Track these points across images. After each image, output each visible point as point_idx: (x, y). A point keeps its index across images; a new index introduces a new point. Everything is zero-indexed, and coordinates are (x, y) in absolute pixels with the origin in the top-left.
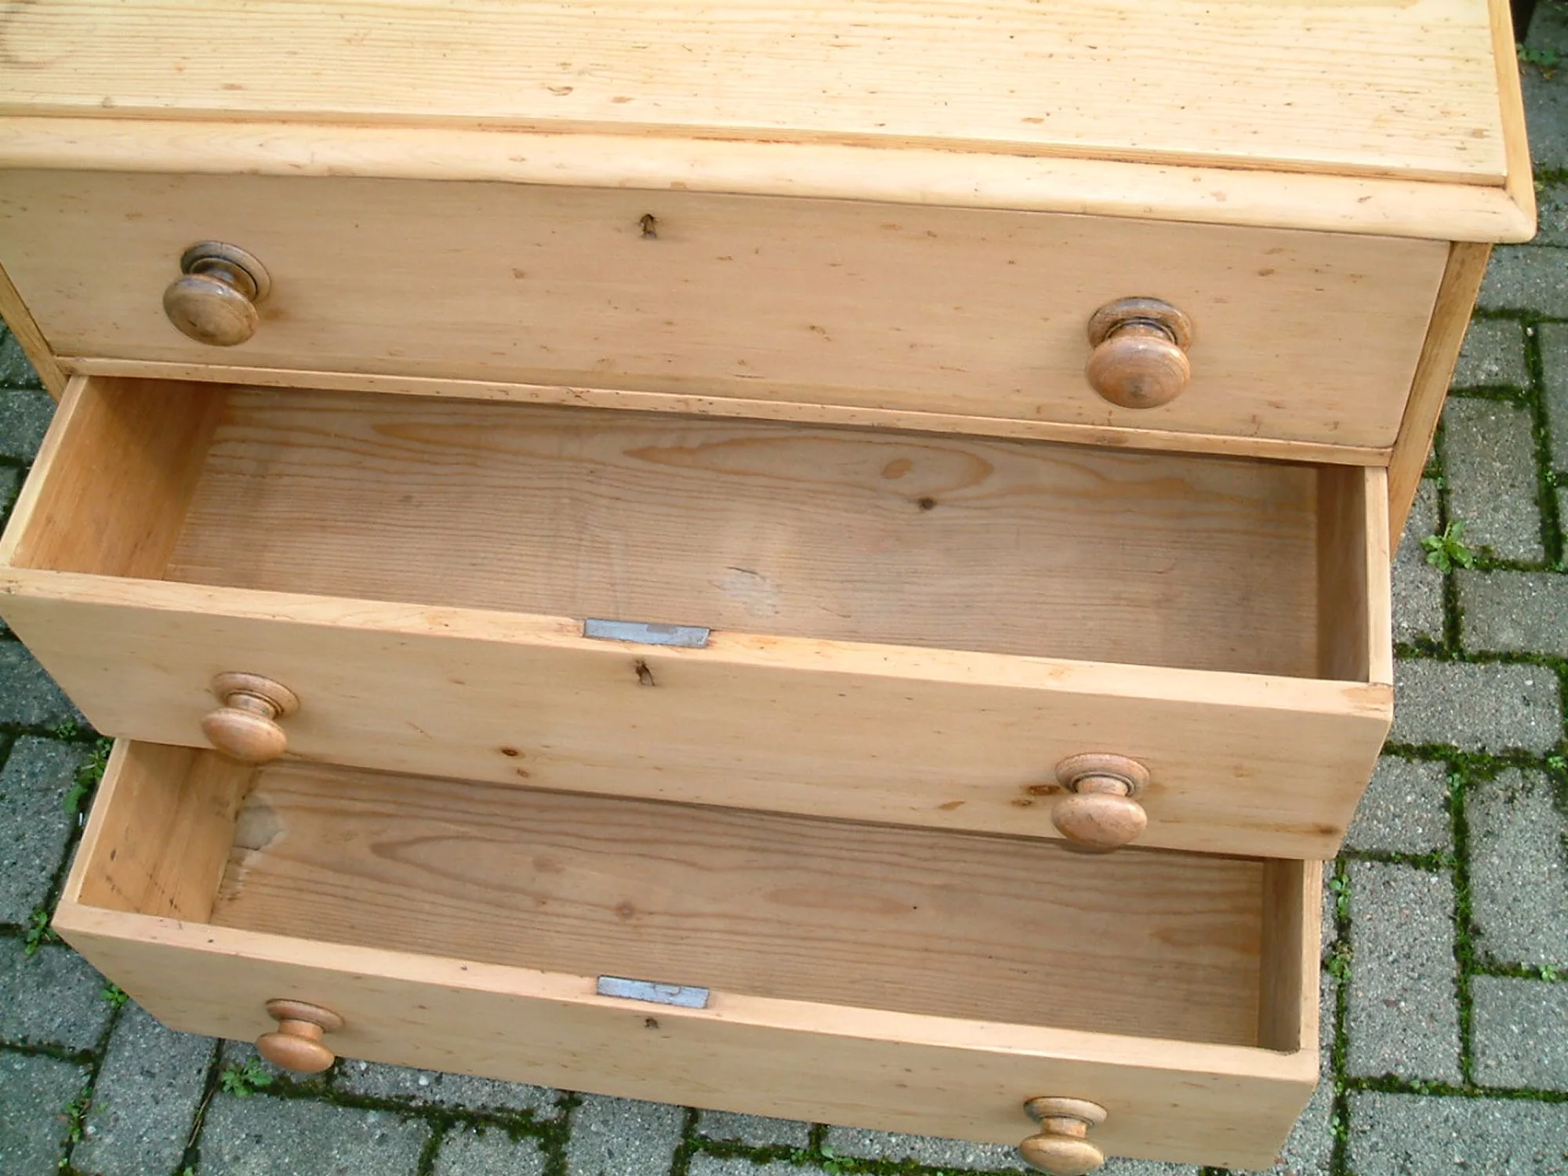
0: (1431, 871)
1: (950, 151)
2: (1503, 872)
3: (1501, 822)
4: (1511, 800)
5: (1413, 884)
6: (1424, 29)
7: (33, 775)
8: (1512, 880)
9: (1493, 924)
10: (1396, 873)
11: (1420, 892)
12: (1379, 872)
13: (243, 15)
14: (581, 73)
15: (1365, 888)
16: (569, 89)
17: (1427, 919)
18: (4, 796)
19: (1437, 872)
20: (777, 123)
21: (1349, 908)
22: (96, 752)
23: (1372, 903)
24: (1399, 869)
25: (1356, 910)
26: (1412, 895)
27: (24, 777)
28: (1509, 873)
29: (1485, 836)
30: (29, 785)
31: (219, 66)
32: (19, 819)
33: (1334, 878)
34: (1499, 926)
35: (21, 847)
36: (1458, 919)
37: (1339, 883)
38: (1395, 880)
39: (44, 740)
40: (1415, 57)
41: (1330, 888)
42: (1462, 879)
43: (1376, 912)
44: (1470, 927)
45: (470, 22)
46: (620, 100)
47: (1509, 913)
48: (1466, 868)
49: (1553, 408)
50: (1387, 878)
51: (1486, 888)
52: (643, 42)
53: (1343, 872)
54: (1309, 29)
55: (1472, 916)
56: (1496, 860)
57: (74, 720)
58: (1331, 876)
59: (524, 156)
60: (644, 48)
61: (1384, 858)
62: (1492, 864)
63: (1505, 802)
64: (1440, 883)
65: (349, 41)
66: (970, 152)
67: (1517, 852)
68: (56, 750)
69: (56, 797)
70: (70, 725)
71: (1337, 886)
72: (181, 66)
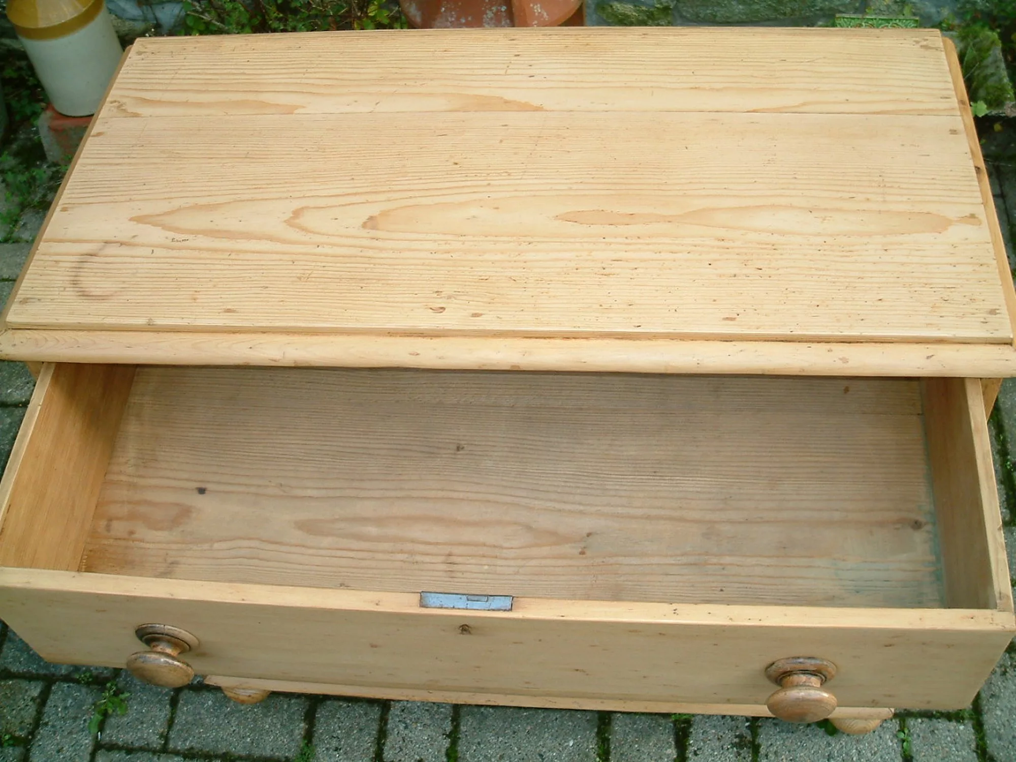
0: (959, 722)
1: (680, 340)
2: (1004, 719)
3: (999, 688)
4: (1004, 673)
5: (949, 731)
6: (954, 246)
7: (66, 708)
8: (1010, 724)
9: (1001, 754)
10: (937, 725)
11: (954, 736)
12: (926, 725)
13: (230, 262)
14: (449, 297)
15: (919, 736)
16: (443, 308)
17: (960, 753)
18: (48, 722)
19: (963, 722)
20: (575, 327)
21: (911, 748)
22: (107, 691)
23: (924, 745)
24: (939, 722)
25: (915, 750)
26: (949, 739)
27: (60, 709)
28: (1008, 721)
29: (991, 697)
30: (63, 715)
31: (219, 296)
32: (58, 738)
33: (899, 731)
34: (1006, 755)
35: (61, 757)
36: (979, 752)
37: (903, 734)
38: (937, 730)
39: (71, 684)
40: (951, 264)
41: (897, 737)
42: (979, 726)
43: (927, 750)
44: (987, 756)
45: (375, 264)
46: (475, 315)
47: (1010, 746)
48: (981, 719)
49: (1007, 421)
50: (932, 729)
51: (994, 731)
52: (485, 276)
53: (904, 727)
54: (886, 250)
55: (988, 750)
56: (999, 713)
57: (91, 671)
58: (897, 729)
59: (419, 352)
60: (486, 279)
61: (928, 715)
62: (997, 715)
63: (1001, 675)
64: (965, 730)
65: (300, 278)
66: (692, 340)
67: (1012, 707)
68: (80, 691)
69: (82, 722)
70: (88, 674)
71: (902, 736)
72: (195, 296)
